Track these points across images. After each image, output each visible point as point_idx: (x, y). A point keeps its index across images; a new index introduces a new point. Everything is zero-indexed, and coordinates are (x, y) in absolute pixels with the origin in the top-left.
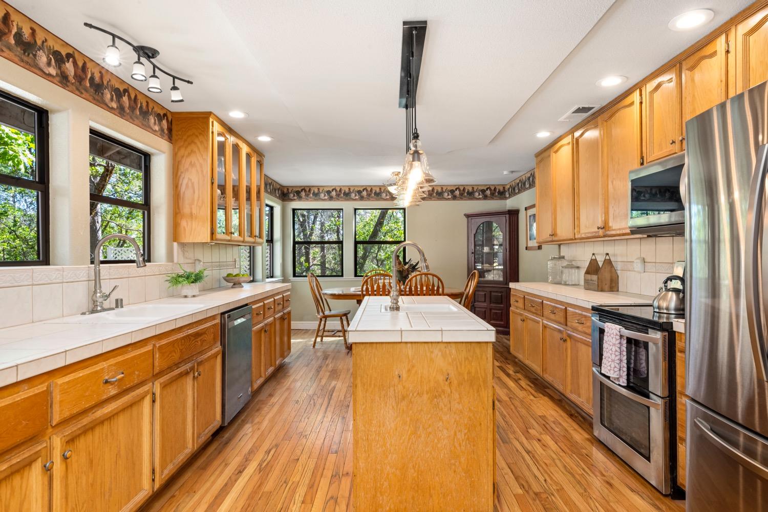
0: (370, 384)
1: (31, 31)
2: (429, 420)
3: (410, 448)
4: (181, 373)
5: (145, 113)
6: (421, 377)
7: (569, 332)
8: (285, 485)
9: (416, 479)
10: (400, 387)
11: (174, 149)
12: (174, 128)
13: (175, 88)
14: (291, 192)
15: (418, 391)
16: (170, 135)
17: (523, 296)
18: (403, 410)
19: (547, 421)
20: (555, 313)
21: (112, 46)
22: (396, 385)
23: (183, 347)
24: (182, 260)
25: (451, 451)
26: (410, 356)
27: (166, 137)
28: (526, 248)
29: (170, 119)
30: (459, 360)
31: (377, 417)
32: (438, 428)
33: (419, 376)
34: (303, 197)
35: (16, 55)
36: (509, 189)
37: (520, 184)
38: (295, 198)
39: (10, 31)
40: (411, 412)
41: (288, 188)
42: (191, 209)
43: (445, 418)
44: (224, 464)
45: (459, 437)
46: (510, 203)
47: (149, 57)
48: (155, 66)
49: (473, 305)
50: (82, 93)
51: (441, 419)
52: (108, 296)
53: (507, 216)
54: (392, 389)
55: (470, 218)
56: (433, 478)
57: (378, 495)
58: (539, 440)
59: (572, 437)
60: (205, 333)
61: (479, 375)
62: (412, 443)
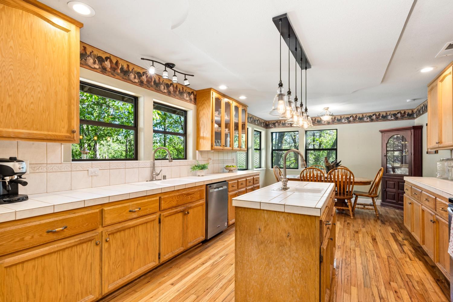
0: (244, 231)
1: (127, 66)
2: (277, 259)
3: (265, 274)
4: (177, 211)
5: (181, 93)
6: (272, 232)
7: (437, 216)
8: (218, 276)
9: (269, 293)
10: (260, 236)
11: (197, 107)
12: (197, 98)
13: (186, 79)
14: (271, 124)
15: (270, 240)
16: (195, 101)
17: (411, 187)
18: (262, 250)
19: (412, 280)
20: (429, 201)
21: (152, 66)
22: (258, 234)
23: (179, 199)
24: (201, 159)
25: (290, 282)
26: (266, 219)
27: (193, 102)
28: (427, 153)
29: (195, 94)
30: (296, 225)
31: (247, 251)
32: (282, 265)
33: (271, 231)
34: (277, 126)
35: (120, 77)
36: (416, 111)
37: (423, 108)
38: (273, 126)
39: (118, 68)
40: (266, 252)
41: (269, 121)
42: (203, 134)
43: (286, 260)
44: (199, 258)
45: (296, 274)
46: (417, 122)
47: (171, 68)
48: (175, 71)
49: (385, 190)
50: (150, 88)
51: (284, 260)
52: (158, 174)
53: (412, 130)
54: (255, 236)
55: (383, 133)
56: (279, 296)
57: (248, 296)
58: (396, 292)
59: (429, 297)
60: (194, 194)
61: (310, 237)
62: (267, 271)
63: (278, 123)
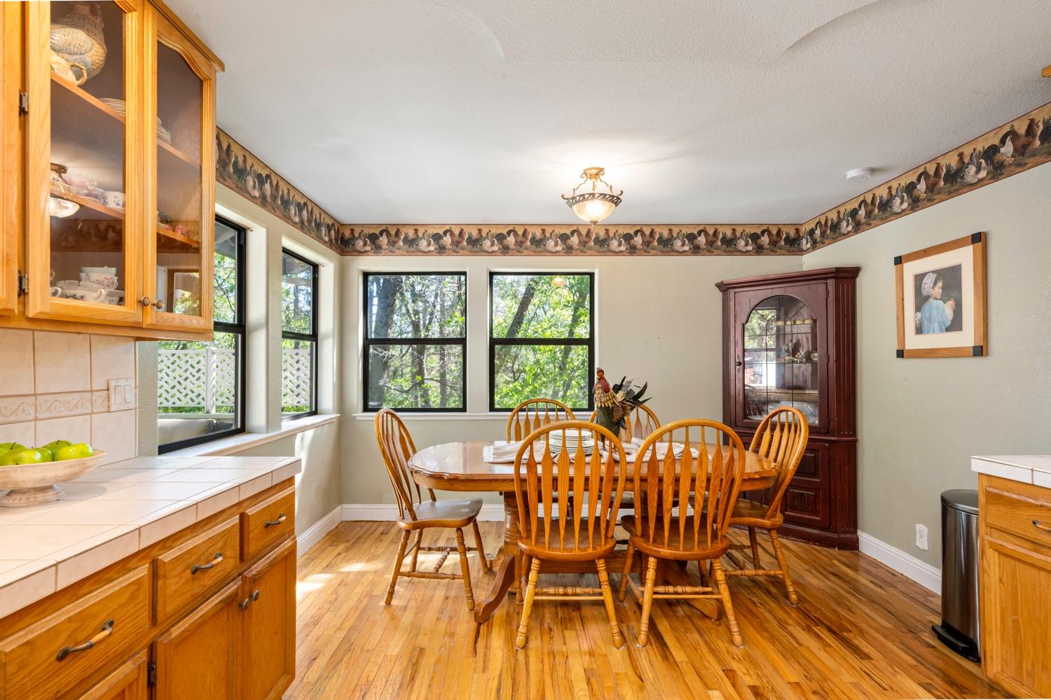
63: (389, 235)
